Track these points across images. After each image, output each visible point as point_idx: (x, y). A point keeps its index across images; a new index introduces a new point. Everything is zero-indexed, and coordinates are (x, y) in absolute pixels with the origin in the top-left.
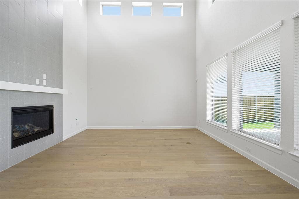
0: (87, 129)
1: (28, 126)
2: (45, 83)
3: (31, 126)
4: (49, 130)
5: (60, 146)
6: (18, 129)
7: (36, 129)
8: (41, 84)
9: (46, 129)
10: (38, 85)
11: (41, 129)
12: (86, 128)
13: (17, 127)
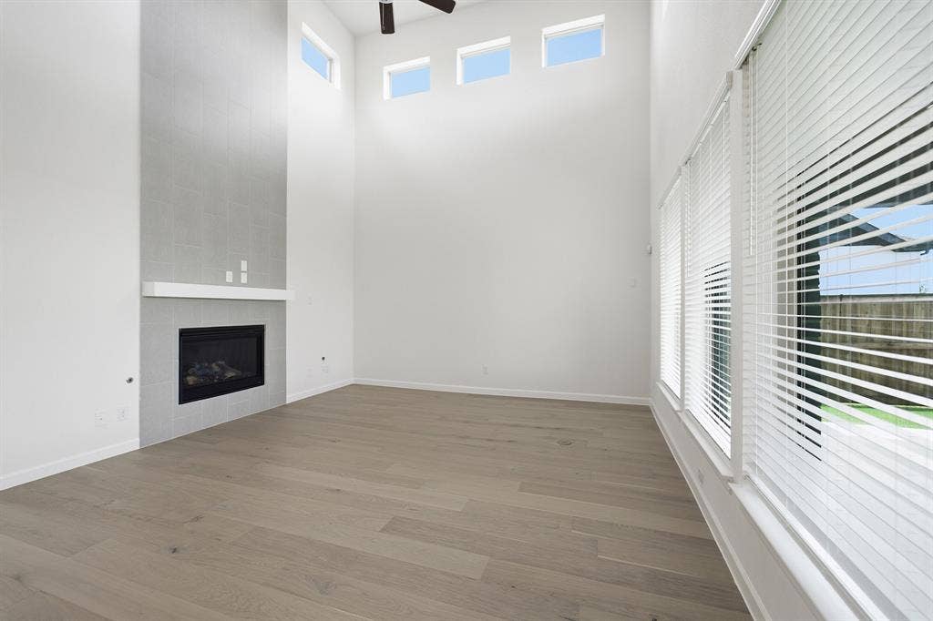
0: (354, 383)
1: (217, 365)
2: (244, 279)
3: (222, 367)
4: (254, 376)
5: (280, 414)
6: (198, 370)
7: (230, 374)
8: (237, 283)
9: (249, 374)
10: (230, 284)
11: (240, 373)
12: (351, 381)
13: (198, 366)
